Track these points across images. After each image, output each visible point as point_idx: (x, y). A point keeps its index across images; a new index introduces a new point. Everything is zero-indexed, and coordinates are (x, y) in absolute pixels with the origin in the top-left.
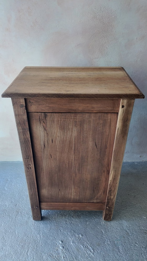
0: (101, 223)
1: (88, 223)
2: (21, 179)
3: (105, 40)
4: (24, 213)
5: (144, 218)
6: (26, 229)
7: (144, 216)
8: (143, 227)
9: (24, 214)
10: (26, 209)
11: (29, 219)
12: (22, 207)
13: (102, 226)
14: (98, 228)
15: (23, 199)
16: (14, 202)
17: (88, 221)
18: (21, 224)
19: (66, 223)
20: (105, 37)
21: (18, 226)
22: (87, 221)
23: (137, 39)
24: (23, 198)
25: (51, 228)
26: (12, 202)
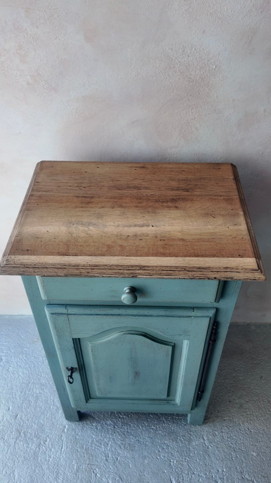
0: (170, 461)
1: (146, 461)
2: (26, 357)
3: (192, 112)
4: (31, 434)
5: (253, 455)
6: (33, 468)
7: (253, 451)
8: (248, 474)
9: (31, 438)
10: (34, 425)
11: (39, 449)
12: (28, 420)
13: (172, 468)
14: (164, 472)
15: (30, 405)
16: (12, 409)
17: (148, 457)
18: (24, 457)
19: (107, 460)
20: (192, 108)
21: (19, 461)
22: (144, 457)
23: (265, 111)
24: (29, 401)
25: (79, 468)
26: (9, 409)
